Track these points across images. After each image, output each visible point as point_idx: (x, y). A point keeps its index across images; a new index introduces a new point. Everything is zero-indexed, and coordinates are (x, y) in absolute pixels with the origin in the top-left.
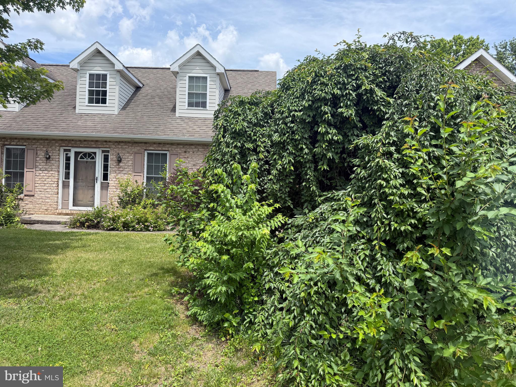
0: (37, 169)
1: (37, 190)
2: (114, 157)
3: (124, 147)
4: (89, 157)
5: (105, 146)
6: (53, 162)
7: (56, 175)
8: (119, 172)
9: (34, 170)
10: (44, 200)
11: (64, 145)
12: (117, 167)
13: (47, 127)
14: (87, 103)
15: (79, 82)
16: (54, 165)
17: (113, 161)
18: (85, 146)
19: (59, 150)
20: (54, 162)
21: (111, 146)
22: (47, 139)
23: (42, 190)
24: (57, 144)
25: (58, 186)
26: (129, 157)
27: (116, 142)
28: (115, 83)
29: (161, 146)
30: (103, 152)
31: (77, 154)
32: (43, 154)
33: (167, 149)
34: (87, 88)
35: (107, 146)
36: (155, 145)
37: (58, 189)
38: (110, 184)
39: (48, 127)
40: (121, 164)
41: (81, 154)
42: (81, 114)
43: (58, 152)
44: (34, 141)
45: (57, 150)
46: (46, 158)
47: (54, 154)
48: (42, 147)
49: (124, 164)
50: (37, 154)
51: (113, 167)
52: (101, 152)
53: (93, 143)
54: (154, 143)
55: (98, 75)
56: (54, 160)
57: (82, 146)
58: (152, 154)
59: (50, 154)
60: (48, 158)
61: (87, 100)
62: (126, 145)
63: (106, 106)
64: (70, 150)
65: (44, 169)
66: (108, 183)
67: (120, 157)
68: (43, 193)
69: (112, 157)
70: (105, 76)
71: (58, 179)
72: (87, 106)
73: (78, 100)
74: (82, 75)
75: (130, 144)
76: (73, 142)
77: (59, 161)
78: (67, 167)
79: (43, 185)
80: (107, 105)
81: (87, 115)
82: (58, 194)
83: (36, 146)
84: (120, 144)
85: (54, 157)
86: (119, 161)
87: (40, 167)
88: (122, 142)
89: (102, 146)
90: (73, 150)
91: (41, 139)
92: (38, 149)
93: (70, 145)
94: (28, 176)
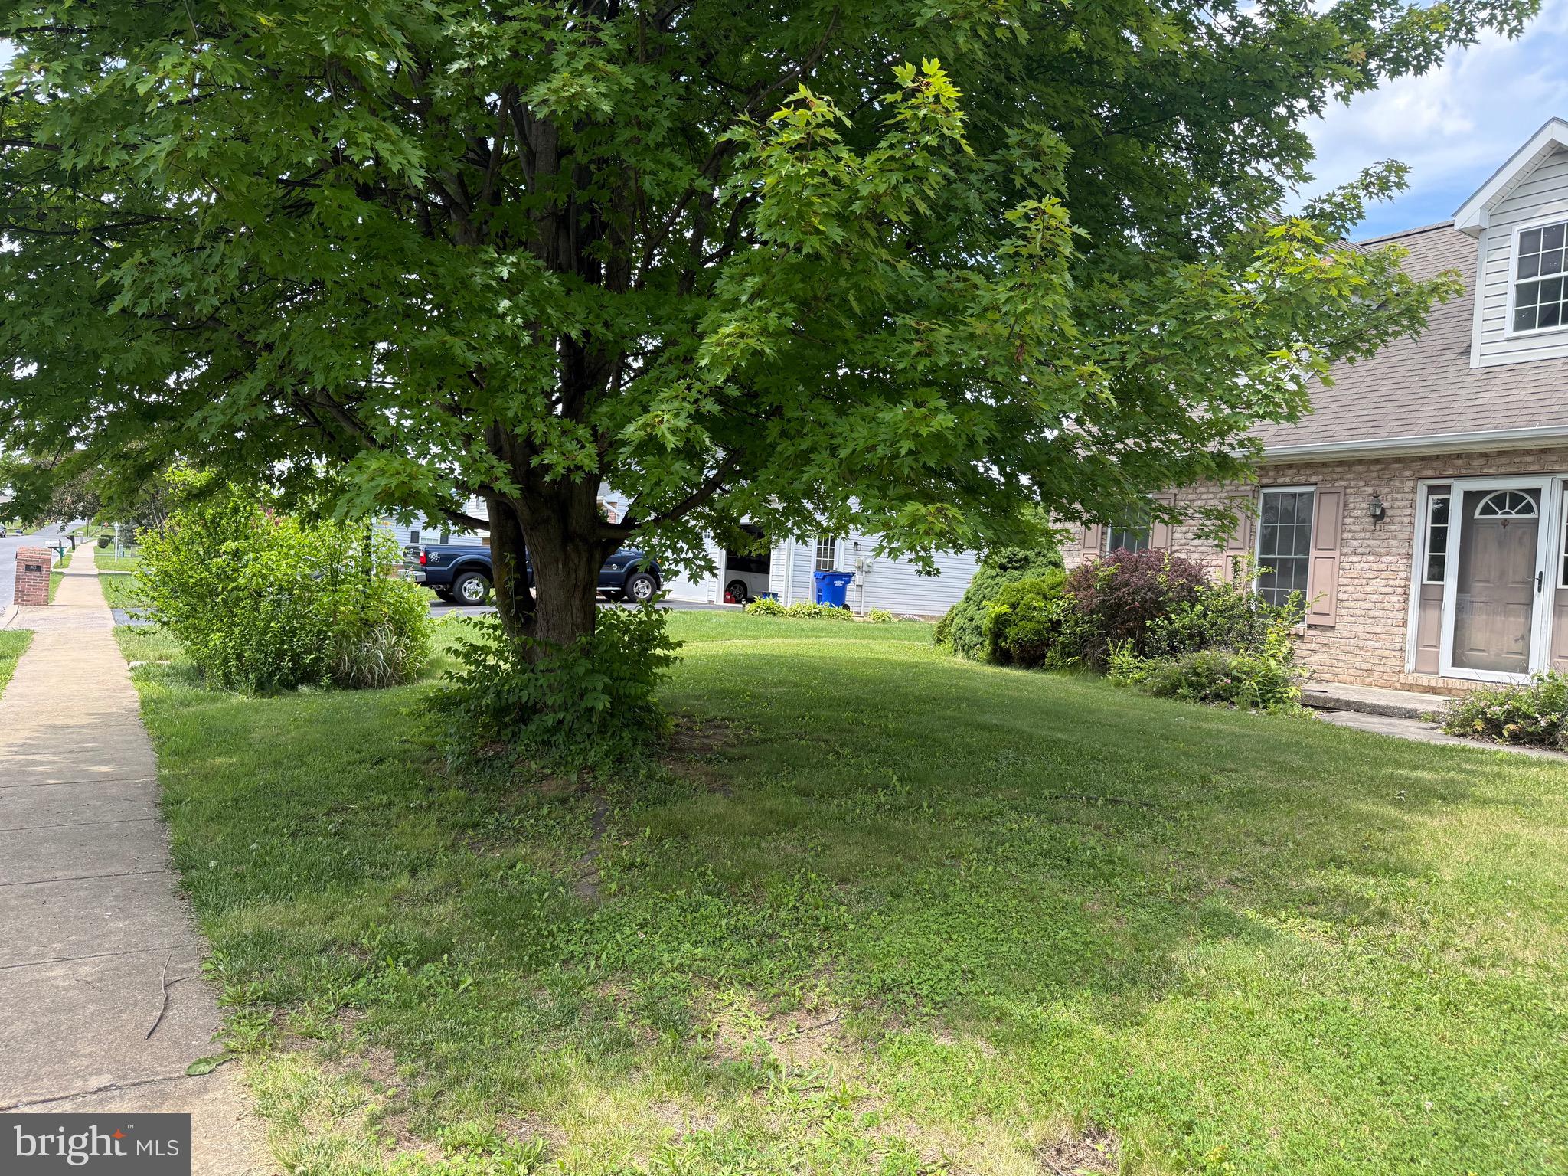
0: (1345, 550)
1: (1344, 611)
4: (1512, 508)
6: (1393, 527)
7: (1402, 568)
9: (1336, 554)
10: (1361, 643)
11: (1430, 473)
13: (1377, 425)
14: (1509, 331)
15: (1485, 268)
16: (1395, 538)
18: (1503, 470)
19: (1413, 491)
20: (1398, 527)
22: (1377, 461)
23: (1358, 612)
24: (1407, 473)
25: (1406, 601)
31: (1471, 498)
32: (1365, 505)
34: (1513, 281)
37: (1406, 610)
39: (1383, 423)
41: (1486, 500)
42: (1488, 371)
43: (1410, 496)
44: (1339, 470)
45: (1407, 489)
46: (1374, 516)
47: (1398, 503)
48: (1362, 483)
50: (1346, 505)
52: (1558, 485)
53: (1530, 459)
55: (1554, 230)
56: (1396, 520)
57: (1491, 471)
59: (1385, 505)
60: (1379, 518)
61: (1509, 322)
64: (1447, 489)
65: (1366, 550)
68: (1361, 620)
71: (1408, 579)
72: (1510, 339)
73: (1478, 327)
74: (1495, 243)
76: (1460, 462)
77: (1411, 524)
78: (1438, 540)
79: (1362, 596)
81: (1509, 368)
82: (1404, 624)
83: (1345, 483)
85: (1399, 512)
87: (1356, 543)
89: (1564, 468)
90: (1459, 488)
91: (1361, 462)
92: (1349, 491)
93: (1450, 472)
94: (1320, 570)
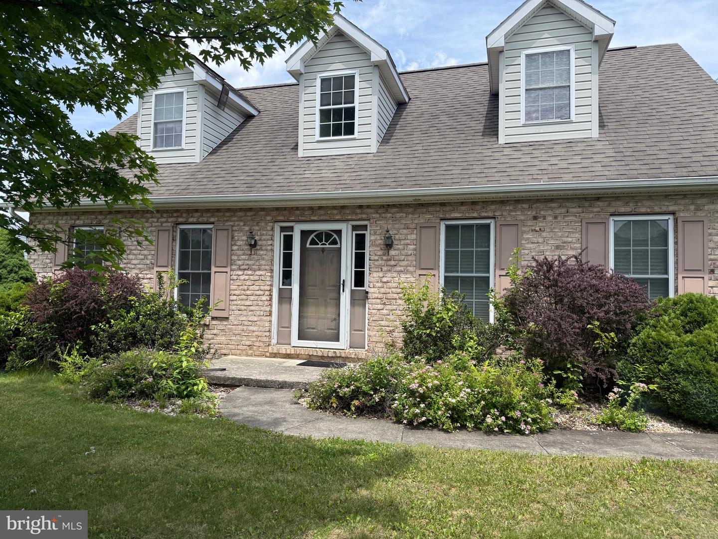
0: (234, 267)
1: (234, 307)
2: (378, 237)
3: (398, 215)
4: (326, 241)
5: (360, 216)
6: (262, 252)
7: (268, 278)
8: (389, 268)
9: (228, 270)
10: (245, 328)
11: (281, 218)
12: (385, 258)
13: (250, 187)
14: (317, 137)
15: (304, 97)
16: (263, 259)
17: (377, 246)
18: (322, 218)
19: (272, 229)
20: (264, 252)
21: (371, 216)
22: (250, 209)
23: (243, 308)
24: (269, 218)
25: (271, 300)
26: (409, 237)
27: (382, 206)
28: (369, 91)
29: (478, 207)
30: (355, 228)
31: (305, 234)
32: (245, 238)
33: (490, 214)
34: (318, 107)
35: (364, 216)
36: (463, 208)
37: (271, 305)
38: (370, 295)
39: (253, 185)
40: (392, 252)
41: (312, 236)
42: (308, 159)
43: (271, 233)
44: (227, 214)
45: (269, 228)
46: (250, 245)
47: (264, 237)
48: (242, 224)
49: (397, 252)
50: (233, 238)
51: (376, 258)
52: (350, 228)
53: (335, 212)
54: (462, 204)
55: (338, 79)
56: (264, 248)
57: (315, 218)
58: (457, 226)
59: (257, 238)
60: (253, 246)
61: (317, 131)
62: (402, 212)
63: (355, 139)
64: (291, 229)
65: (246, 267)
66: (367, 293)
67: (390, 238)
68: (244, 313)
69: (373, 238)
70: (350, 80)
71: (271, 285)
72: (318, 142)
73: (301, 132)
74: (308, 83)
75: (411, 210)
76: (298, 212)
77: (272, 250)
78: (287, 261)
79: (245, 297)
80: (356, 135)
81: (320, 158)
82: (270, 315)
83: (231, 223)
84: (389, 210)
85: (264, 243)
86: (389, 246)
87: (240, 263)
88: (394, 206)
89: (354, 217)
90: (298, 228)
91: (241, 210)
92: (234, 228)
93: (293, 218)
94: (218, 280)
